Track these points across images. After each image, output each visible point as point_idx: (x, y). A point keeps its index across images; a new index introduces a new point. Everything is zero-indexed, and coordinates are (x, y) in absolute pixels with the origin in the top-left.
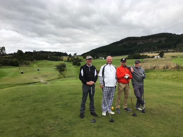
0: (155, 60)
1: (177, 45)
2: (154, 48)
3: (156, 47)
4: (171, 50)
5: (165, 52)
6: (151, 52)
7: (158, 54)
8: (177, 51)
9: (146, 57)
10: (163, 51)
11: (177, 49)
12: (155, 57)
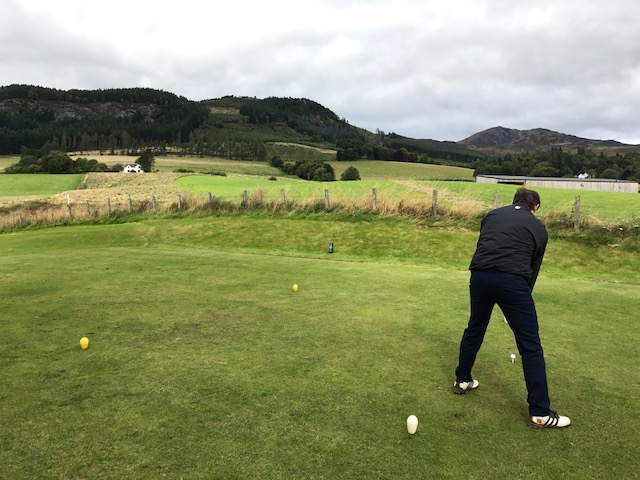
0: (126, 181)
1: (191, 135)
2: (119, 138)
3: (125, 135)
4: (173, 150)
5: (158, 154)
6: (108, 152)
7: (134, 159)
8: (191, 154)
9: (92, 167)
10: (149, 151)
11: (192, 146)
12: (126, 169)
